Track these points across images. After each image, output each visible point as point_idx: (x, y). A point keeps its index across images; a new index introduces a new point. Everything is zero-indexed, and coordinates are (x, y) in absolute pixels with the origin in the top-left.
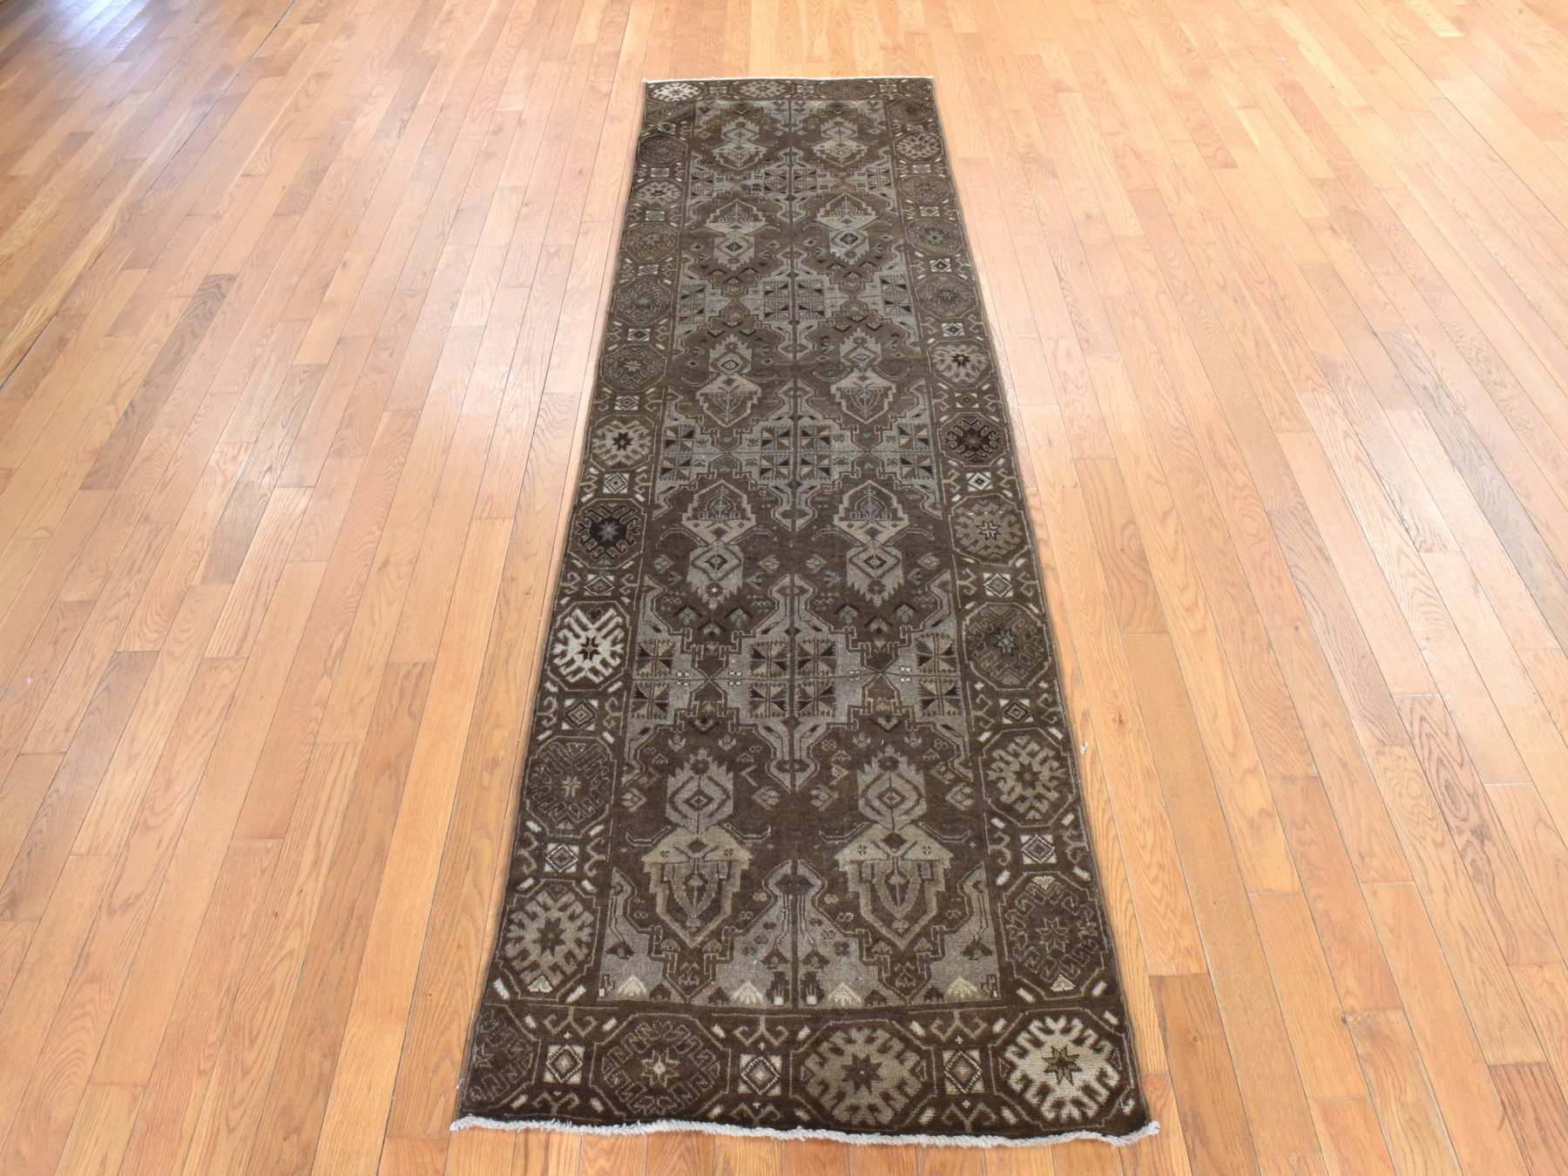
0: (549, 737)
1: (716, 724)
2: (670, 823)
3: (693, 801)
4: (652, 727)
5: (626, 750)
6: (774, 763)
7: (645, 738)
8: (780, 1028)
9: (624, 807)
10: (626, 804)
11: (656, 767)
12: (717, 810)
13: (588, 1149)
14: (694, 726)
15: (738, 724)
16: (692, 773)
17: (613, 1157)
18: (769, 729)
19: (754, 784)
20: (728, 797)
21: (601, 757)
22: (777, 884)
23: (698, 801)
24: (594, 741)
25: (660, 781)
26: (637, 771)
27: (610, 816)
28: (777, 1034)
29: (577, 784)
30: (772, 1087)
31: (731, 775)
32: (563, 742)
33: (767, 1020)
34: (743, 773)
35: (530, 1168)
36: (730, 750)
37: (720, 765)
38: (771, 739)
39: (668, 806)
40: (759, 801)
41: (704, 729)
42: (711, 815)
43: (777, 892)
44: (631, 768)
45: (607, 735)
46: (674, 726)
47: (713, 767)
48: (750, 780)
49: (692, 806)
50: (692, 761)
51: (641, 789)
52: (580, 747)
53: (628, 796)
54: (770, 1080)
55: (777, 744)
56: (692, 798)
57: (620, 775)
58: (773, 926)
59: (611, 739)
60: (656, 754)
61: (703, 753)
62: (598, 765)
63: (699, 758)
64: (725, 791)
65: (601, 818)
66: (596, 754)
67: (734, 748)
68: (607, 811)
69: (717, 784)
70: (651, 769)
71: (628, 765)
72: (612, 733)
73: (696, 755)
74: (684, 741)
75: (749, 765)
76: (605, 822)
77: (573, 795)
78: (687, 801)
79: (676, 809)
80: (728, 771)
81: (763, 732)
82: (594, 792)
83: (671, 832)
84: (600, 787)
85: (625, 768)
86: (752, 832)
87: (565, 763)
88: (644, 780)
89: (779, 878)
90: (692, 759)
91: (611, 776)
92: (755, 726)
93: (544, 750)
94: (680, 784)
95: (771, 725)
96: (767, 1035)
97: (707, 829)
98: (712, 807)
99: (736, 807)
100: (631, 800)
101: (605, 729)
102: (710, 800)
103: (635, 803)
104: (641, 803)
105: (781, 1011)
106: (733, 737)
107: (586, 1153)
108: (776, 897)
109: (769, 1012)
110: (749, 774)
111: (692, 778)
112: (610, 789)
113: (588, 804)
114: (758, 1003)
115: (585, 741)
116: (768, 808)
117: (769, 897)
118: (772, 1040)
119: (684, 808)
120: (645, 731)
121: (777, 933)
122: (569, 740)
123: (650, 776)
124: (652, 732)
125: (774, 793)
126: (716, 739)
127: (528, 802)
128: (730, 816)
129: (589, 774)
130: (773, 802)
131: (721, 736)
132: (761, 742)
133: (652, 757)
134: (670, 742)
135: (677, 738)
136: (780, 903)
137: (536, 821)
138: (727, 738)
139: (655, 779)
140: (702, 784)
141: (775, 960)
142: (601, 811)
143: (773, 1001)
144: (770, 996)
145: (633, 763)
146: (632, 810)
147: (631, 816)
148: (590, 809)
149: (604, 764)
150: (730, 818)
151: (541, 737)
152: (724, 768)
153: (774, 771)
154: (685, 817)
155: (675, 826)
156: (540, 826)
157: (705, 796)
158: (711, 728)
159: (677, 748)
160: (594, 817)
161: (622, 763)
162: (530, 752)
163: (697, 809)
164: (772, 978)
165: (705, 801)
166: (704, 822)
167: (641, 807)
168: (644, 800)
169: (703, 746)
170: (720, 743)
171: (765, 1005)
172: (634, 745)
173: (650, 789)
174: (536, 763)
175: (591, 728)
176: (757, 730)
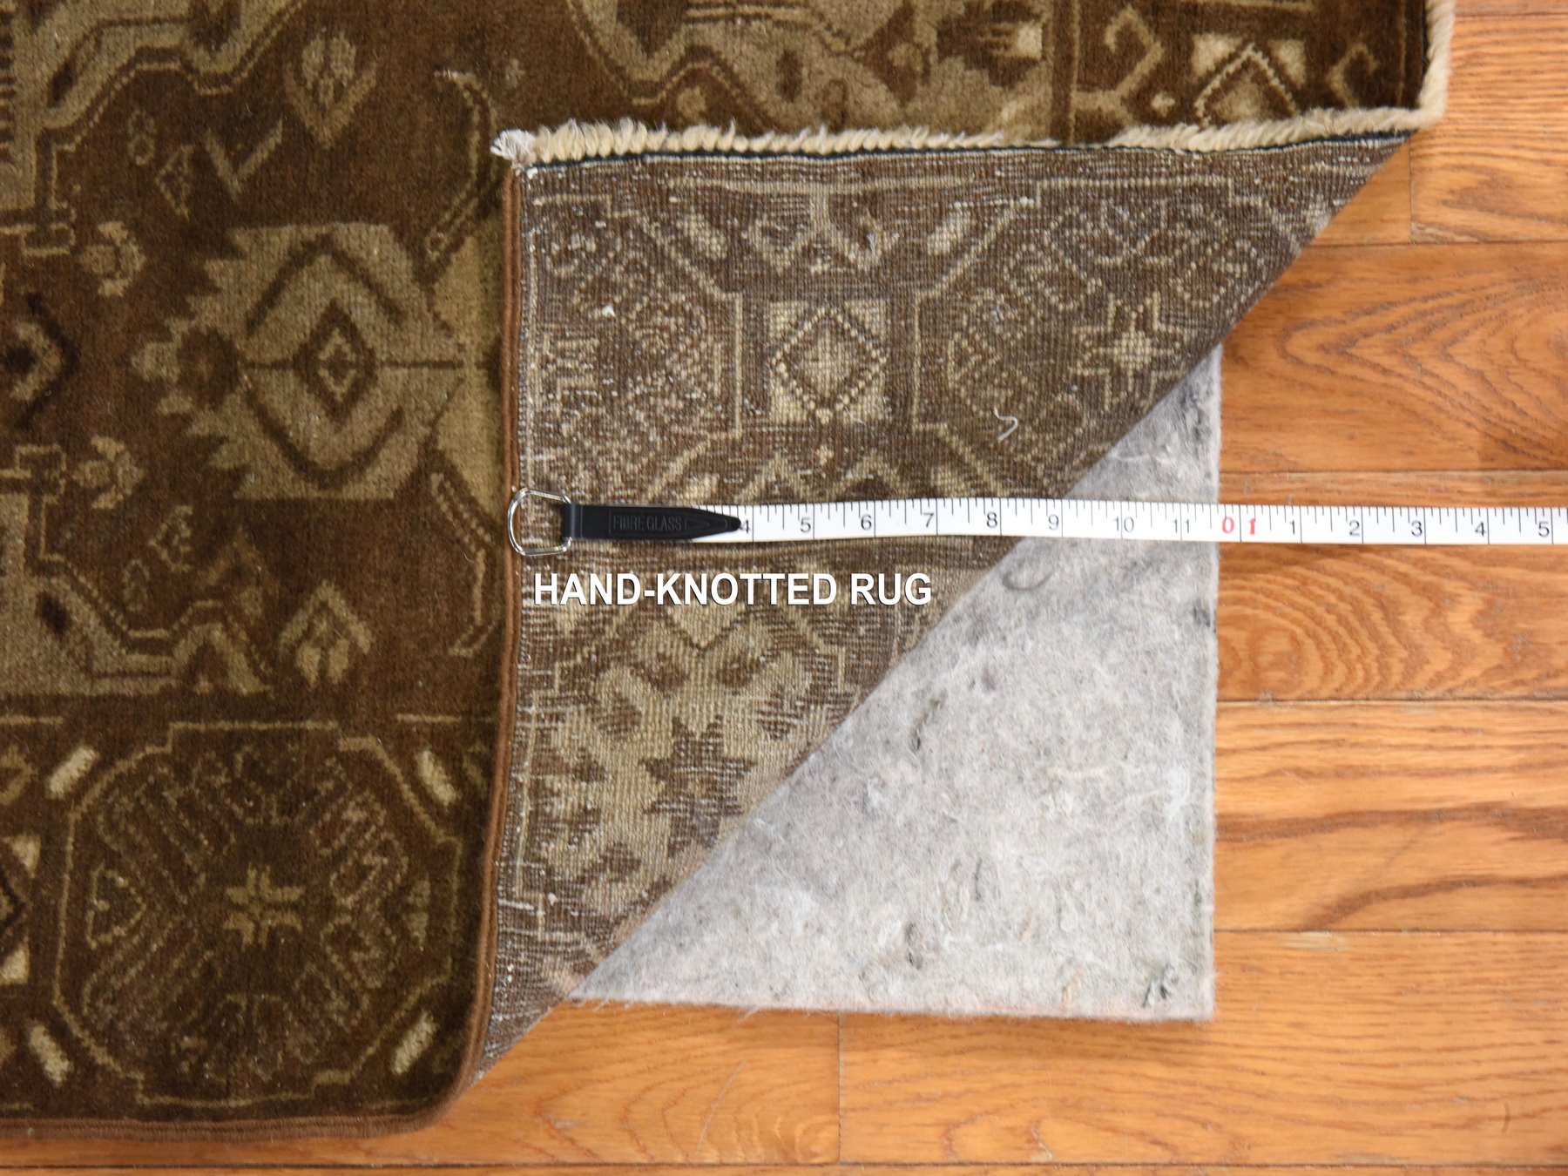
0: (59, 1033)
1: (34, 306)
2: (418, 478)
3: (339, 390)
4: (31, 590)
5: (128, 688)
6: (199, 56)
7: (84, 615)
8: (1110, 39)
9: (352, 675)
10: (339, 665)
11: (204, 554)
12: (372, 286)
13: (1428, 672)
14: (39, 403)
15: (37, 215)
16: (234, 401)
17: (1450, 586)
18: (62, 82)
19: (274, 139)
20: (326, 244)
21: (154, 792)
22: (649, 49)
23: (338, 366)
24: (87, 835)
25: (258, 535)
26: (217, 634)
27: (384, 728)
28: (1131, 47)
29: (258, 880)
30: (1280, 70)
31: (241, 238)
32: (82, 963)
33: (1088, 86)
34: (235, 186)
35: (1479, 869)
36: (148, 246)
37: (205, 285)
38: (100, 73)
39: (354, 491)
40: (341, 117)
41: (53, 361)
42: (393, 311)
43: (676, 47)
44: (207, 659)
45: (60, 781)
46: (36, 488)
47: (210, 313)
48: (261, 155)
49: (356, 394)
50: (186, 406)
51: (280, 611)
52: (108, 890)
53: (309, 660)
54: (1260, 78)
55: (124, 45)
56: (326, 397)
57: (227, 703)
58: (789, 63)
59: (80, 760)
60: (150, 557)
61: (152, 360)
62: (187, 805)
63: (171, 372)
64: (300, 258)
65: (392, 767)
66: (134, 817)
67: (136, 228)
68: (370, 743)
69: (271, 296)
70: (213, 576)
71: (190, 675)
72: (52, 757)
73: (158, 388)
74: (100, 443)
75: (201, 163)
76: (404, 744)
77: (294, 893)
78: (337, 412)
79: (367, 457)
80: (229, 251)
81: (74, 106)
82: (288, 809)
83: (452, 474)
84: (270, 783)
85: (204, 685)
86: (461, 145)
87: (172, 945)
88: (251, 602)
89: (629, 39)
90: (175, 403)
91: (233, 741)
92: (46, 140)
93: (115, 1050)
94: (272, 449)
95: (45, 72)
96: (1129, 84)
97: (446, 328)
98: (364, 311)
99: (365, 211)
100: (325, 646)
101: (36, 789)
102: (336, 317)
103: (339, 628)
104: (338, 604)
105: (1058, 35)
106: (87, 233)
107: (1439, 678)
108: (695, 52)
109: (1061, 80)
110: (237, 161)
111: (251, 398)
112: (279, 739)
113: (339, 824)
114: (1030, 114)
115: (83, 866)
116: (370, 77)
117: (692, 79)
118: (1144, 67)
119: (364, 422)
120: (54, 616)
121: (814, 50)
122: (76, 942)
123: (237, 574)
124: (60, 584)
125: (313, 55)
126: (97, 307)
127: (325, 1077)
128: (400, 233)
129: (219, 838)
130: (344, 51)
131: (85, 283)
132: (114, 117)
133: (161, 572)
134: (104, 502)
135: (88, 472)
136: (713, 36)
137: (394, 1041)
138: (95, 258)
139: (249, 555)
140: (273, 353)
141: (900, 54)
142: (365, 767)
143: (1028, 63)
144: (1010, 74)
145: (183, 652)
146: (364, 640)
147: (388, 644)
148: (354, 815)
149: (182, 773)
150: (409, 236)
151: (56, 1066)
152: (214, 267)
153: (227, 58)
154: (396, 419)
155: (432, 458)
156: (413, 1019)
157: (319, 336)
158: (52, 330)
159: (130, 473)
160: (388, 794)
161: (185, 702)
162: (119, 1105)
163: (369, 371)
164: (957, 64)
165: (337, 339)
166: (422, 342)
167: (354, 602)
168: (327, 593)
169: (123, 361)
170: (112, 288)
171: (1037, 92)
172: (108, 653)
173: (283, 569)
174: (165, 1076)
175: (27, 851)
176: (63, 135)
